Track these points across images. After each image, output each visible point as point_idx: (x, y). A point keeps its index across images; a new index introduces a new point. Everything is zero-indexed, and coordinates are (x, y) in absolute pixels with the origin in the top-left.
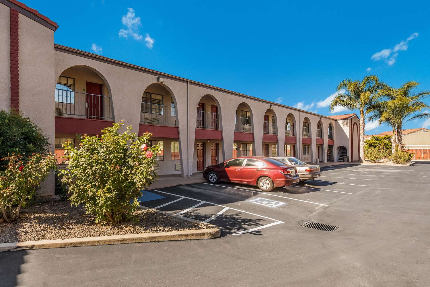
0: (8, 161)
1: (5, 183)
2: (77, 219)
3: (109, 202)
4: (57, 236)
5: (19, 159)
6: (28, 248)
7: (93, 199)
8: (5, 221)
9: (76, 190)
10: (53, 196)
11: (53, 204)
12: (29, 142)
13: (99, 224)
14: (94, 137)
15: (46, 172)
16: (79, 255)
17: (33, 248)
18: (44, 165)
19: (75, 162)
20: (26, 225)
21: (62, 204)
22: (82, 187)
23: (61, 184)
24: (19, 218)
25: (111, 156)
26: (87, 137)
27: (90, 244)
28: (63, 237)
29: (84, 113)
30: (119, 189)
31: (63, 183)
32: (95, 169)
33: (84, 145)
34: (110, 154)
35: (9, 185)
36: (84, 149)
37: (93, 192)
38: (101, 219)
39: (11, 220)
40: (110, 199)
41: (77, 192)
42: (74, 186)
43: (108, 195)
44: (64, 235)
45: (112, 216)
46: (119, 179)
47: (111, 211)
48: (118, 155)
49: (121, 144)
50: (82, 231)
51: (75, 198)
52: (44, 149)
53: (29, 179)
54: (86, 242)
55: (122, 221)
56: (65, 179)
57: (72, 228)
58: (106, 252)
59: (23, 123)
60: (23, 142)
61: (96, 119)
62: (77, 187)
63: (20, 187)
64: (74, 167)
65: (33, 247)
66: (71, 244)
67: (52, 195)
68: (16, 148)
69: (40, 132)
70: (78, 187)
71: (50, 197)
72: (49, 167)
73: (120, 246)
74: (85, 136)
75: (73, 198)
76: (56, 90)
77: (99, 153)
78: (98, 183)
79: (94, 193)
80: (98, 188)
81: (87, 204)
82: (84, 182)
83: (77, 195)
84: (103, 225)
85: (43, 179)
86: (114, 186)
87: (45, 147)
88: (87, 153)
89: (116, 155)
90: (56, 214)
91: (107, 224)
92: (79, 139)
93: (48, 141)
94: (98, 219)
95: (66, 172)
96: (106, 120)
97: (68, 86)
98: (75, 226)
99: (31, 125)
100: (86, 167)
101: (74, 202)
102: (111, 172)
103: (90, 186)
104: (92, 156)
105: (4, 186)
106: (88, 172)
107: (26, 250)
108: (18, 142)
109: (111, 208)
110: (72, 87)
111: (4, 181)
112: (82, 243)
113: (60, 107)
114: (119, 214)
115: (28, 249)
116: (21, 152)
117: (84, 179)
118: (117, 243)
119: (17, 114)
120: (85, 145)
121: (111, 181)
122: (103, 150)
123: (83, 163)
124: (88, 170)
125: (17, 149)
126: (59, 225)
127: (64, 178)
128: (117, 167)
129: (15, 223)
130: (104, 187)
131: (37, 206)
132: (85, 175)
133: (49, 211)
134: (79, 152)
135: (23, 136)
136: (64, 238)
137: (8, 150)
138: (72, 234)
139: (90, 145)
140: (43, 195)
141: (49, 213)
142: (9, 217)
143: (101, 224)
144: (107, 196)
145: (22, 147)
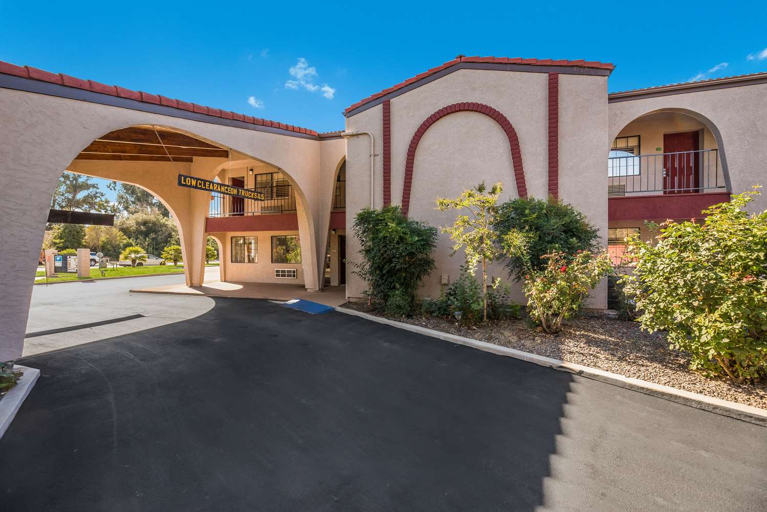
0: (548, 259)
1: (545, 285)
2: (651, 354)
3: (726, 340)
4: (618, 370)
5: (561, 257)
6: (574, 372)
7: (686, 329)
8: (544, 331)
9: (650, 308)
10: (605, 311)
11: (606, 321)
12: (571, 236)
13: (698, 372)
14: (686, 223)
15: (598, 275)
16: (657, 411)
17: (582, 375)
18: (595, 266)
19: (649, 265)
20: (570, 342)
21: (620, 324)
22: (662, 305)
23: (619, 296)
24: (561, 330)
25: (731, 256)
26: (672, 225)
27: (681, 401)
28: (628, 374)
29: (660, 186)
30: (750, 320)
31: (626, 294)
32: (692, 277)
33: (665, 238)
34: (727, 253)
35: (549, 289)
36: (666, 244)
37: (686, 316)
38: (702, 365)
39: (550, 331)
40: (727, 334)
41: (653, 310)
42: (647, 301)
43: (723, 327)
44: (628, 371)
45: (732, 366)
46: (751, 300)
47: (728, 356)
48: (749, 254)
49: (759, 233)
50: (662, 374)
51: (649, 320)
52: (590, 245)
53: (574, 283)
54: (671, 395)
55: (758, 382)
56: (630, 289)
57: (643, 366)
58: (718, 427)
59: (562, 213)
60: (563, 236)
61: (684, 193)
62: (653, 303)
63: (561, 292)
64: (646, 272)
65: (581, 373)
66: (643, 388)
67: (604, 309)
68: (555, 244)
69: (586, 221)
70: (655, 303)
71: (600, 311)
72: (602, 269)
73: (754, 429)
74: (668, 223)
75: (644, 319)
76: (609, 160)
77: (699, 249)
78: (697, 302)
79: (688, 318)
80: (699, 310)
81: (672, 333)
82: (666, 297)
83: (651, 315)
84: (707, 377)
85: (593, 286)
86: (739, 312)
87: (593, 242)
88: (673, 251)
89: (742, 254)
90: (612, 337)
91: (716, 378)
92: (650, 229)
93: (598, 233)
94: (696, 364)
95: (631, 278)
96: (706, 191)
97: (629, 150)
98: (646, 363)
99: (574, 213)
100: (670, 273)
101: (647, 325)
102: (731, 285)
103: (679, 305)
104: (686, 256)
105: (544, 289)
106: (677, 281)
107: (572, 374)
108: (557, 237)
109: (730, 351)
110: (636, 151)
111: (543, 283)
112: (663, 394)
113: (616, 183)
114: (749, 366)
115: (575, 374)
116: (562, 248)
117: (666, 293)
118: (748, 419)
119: (556, 202)
120: (669, 237)
121: (730, 303)
122: (706, 245)
123: (666, 266)
124: (676, 278)
125: (557, 245)
126: (619, 354)
127: (629, 287)
128: (746, 277)
129: (556, 337)
130: (712, 311)
131: (582, 320)
132: (669, 287)
133: (601, 330)
134: (656, 248)
135: (563, 228)
136: (629, 376)
137: (546, 246)
138: (643, 374)
139: (680, 237)
140: (591, 307)
141: (602, 334)
142: (549, 327)
143: (703, 374)
144: (720, 328)
145: (562, 242)
